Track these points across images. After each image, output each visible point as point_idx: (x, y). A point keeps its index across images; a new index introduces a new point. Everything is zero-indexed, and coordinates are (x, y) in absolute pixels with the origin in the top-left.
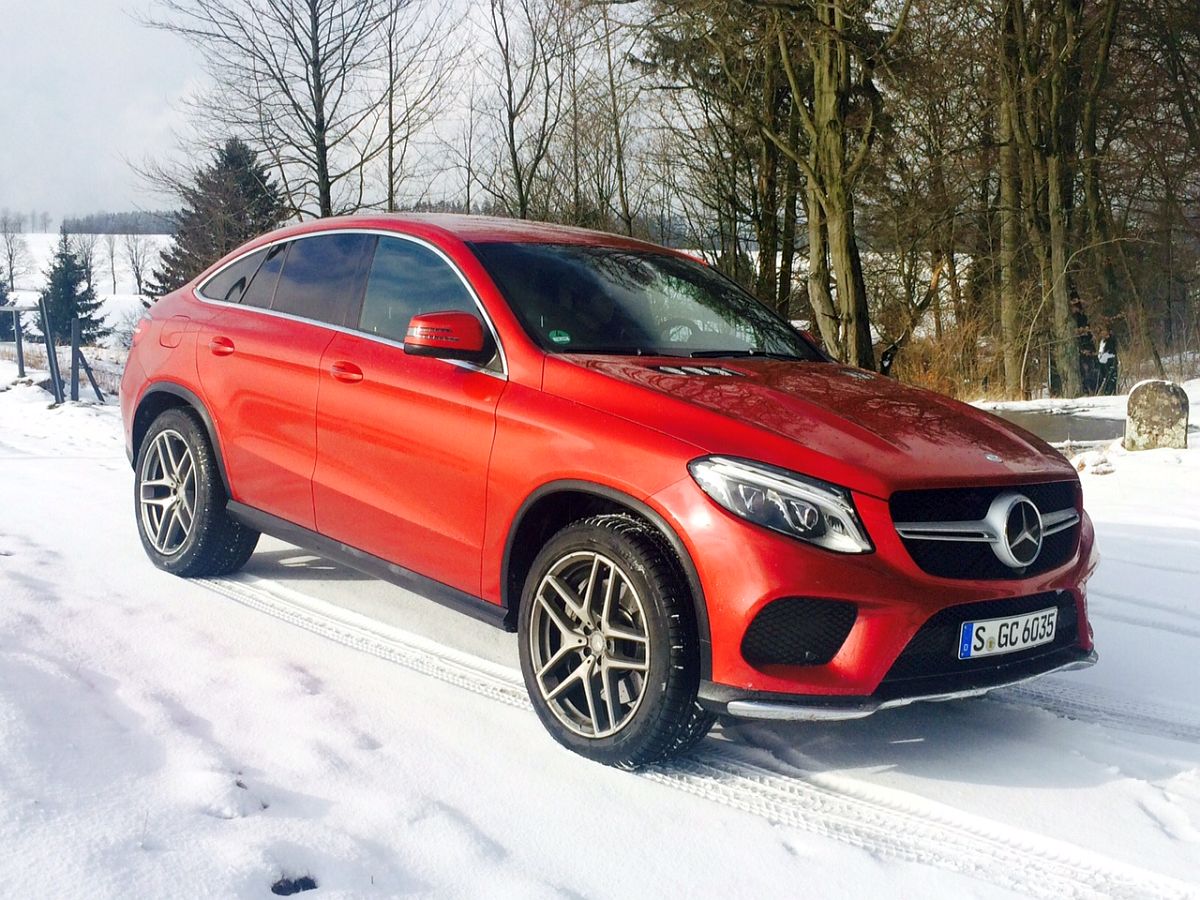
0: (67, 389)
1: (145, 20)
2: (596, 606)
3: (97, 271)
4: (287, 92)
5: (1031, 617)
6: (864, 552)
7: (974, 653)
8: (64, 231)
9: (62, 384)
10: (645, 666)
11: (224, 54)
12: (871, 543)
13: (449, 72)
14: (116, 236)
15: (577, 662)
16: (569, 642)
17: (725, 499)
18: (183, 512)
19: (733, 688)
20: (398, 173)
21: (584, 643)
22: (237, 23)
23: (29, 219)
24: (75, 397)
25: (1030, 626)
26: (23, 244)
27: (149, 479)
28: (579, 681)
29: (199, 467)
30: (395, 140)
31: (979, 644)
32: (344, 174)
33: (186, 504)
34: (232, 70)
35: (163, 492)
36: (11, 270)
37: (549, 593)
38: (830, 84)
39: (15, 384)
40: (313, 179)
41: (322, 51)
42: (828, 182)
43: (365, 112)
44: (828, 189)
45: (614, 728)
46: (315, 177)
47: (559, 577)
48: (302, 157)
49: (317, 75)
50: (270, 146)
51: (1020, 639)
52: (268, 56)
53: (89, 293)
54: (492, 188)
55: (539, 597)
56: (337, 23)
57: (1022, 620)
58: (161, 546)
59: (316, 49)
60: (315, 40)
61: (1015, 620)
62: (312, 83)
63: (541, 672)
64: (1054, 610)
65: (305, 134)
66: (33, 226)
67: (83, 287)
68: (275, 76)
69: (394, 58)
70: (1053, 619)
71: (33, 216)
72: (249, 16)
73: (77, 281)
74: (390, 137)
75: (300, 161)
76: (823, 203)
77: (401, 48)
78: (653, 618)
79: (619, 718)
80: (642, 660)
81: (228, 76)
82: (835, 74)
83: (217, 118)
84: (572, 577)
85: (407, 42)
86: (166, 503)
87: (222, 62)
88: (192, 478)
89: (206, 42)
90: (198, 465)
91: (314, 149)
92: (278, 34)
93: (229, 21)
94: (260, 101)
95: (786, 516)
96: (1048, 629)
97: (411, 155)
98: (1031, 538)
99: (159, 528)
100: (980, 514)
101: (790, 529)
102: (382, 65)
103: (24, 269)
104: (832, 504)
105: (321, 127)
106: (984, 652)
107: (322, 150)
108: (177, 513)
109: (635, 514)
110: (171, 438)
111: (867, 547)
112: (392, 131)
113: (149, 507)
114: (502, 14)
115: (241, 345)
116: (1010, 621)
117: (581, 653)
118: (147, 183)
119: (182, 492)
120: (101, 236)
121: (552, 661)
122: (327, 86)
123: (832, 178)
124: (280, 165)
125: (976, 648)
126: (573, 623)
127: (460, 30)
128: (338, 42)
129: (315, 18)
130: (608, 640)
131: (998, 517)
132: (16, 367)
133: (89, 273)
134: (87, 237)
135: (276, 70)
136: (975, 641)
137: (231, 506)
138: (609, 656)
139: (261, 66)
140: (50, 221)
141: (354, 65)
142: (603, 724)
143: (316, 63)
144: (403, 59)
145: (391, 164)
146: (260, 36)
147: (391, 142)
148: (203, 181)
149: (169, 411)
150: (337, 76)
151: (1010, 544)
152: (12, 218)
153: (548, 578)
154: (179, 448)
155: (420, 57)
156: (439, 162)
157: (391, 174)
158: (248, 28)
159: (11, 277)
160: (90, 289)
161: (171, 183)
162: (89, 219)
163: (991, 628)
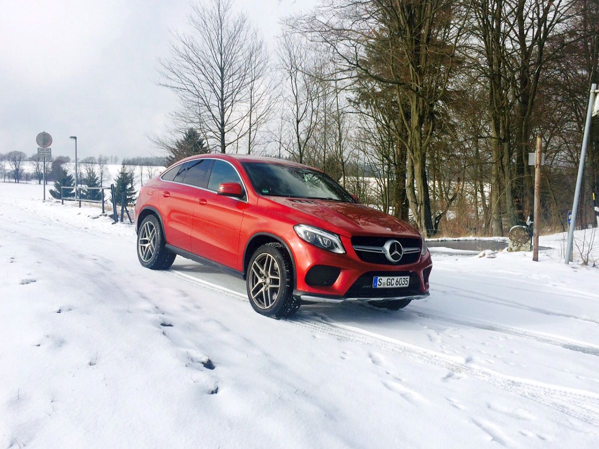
0: (119, 219)
1: (157, 83)
2: (267, 269)
3: (135, 180)
4: (210, 111)
5: (399, 278)
6: (344, 253)
7: (378, 286)
8: (124, 164)
9: (118, 216)
10: (279, 286)
11: (187, 97)
12: (345, 251)
13: (273, 104)
14: (144, 166)
15: (262, 286)
16: (260, 281)
17: (303, 236)
18: (152, 248)
19: (302, 291)
20: (252, 143)
21: (264, 281)
22: (192, 84)
23: (110, 159)
24: (122, 220)
25: (398, 280)
26: (107, 169)
27: (142, 238)
28: (262, 292)
29: (157, 233)
30: (252, 130)
31: (380, 284)
32: (231, 143)
33: (153, 246)
34: (189, 102)
35: (146, 242)
36: (102, 179)
37: (255, 267)
38: (416, 112)
39: (101, 215)
40: (219, 144)
41: (224, 96)
42: (415, 150)
43: (240, 119)
44: (415, 153)
45: (270, 305)
46: (220, 144)
47: (258, 262)
48: (215, 136)
49: (222, 105)
50: (203, 131)
51: (395, 284)
52: (203, 97)
53: (132, 189)
54: (289, 150)
55: (252, 268)
56: (230, 85)
57: (396, 278)
58: (144, 259)
59: (222, 94)
60: (222, 92)
61: (393, 278)
62: (220, 108)
63: (252, 290)
64: (409, 277)
65: (217, 127)
66: (111, 162)
67: (129, 186)
68: (206, 105)
69: (252, 98)
70: (408, 280)
71: (112, 157)
72: (197, 82)
73: (127, 184)
74: (250, 129)
75: (214, 138)
76: (413, 158)
77: (255, 95)
78: (282, 271)
79: (272, 303)
80: (278, 284)
81: (188, 105)
82: (418, 108)
83: (183, 120)
84: (262, 262)
85: (258, 92)
86: (147, 245)
87: (185, 99)
88: (155, 237)
89: (180, 92)
90: (157, 232)
91: (220, 133)
92: (208, 89)
93: (189, 83)
94: (200, 114)
95: (321, 242)
96: (406, 283)
97: (258, 136)
98: (398, 253)
99: (144, 253)
100: (382, 245)
101: (322, 246)
102: (247, 101)
103: (106, 179)
104: (335, 239)
105: (223, 125)
106: (382, 286)
107: (223, 134)
108: (150, 248)
109: (280, 243)
110: (149, 224)
111: (344, 252)
112: (251, 126)
113: (141, 247)
114: (295, 82)
115: (172, 194)
116: (391, 278)
117: (263, 284)
118: (155, 145)
119: (152, 242)
120: (138, 166)
121: (255, 286)
122: (225, 110)
123: (416, 149)
124: (207, 139)
125: (379, 285)
126: (261, 275)
127: (278, 88)
128: (231, 92)
129: (222, 83)
130: (270, 279)
131: (387, 246)
132: (102, 210)
133: (132, 180)
134: (132, 167)
135: (206, 103)
136: (378, 283)
137: (167, 245)
138: (270, 284)
139: (200, 101)
140: (118, 160)
141: (237, 101)
142: (268, 305)
143: (222, 100)
144: (256, 99)
145: (250, 139)
146: (201, 90)
147: (250, 131)
148: (179, 145)
149: (149, 216)
150: (230, 105)
151: (391, 254)
152: (103, 158)
153: (255, 262)
154: (151, 227)
155: (262, 98)
156: (268, 139)
157: (250, 143)
158: (196, 86)
159: (101, 182)
160: (132, 187)
161: (163, 144)
162: (134, 160)
163: (384, 279)
